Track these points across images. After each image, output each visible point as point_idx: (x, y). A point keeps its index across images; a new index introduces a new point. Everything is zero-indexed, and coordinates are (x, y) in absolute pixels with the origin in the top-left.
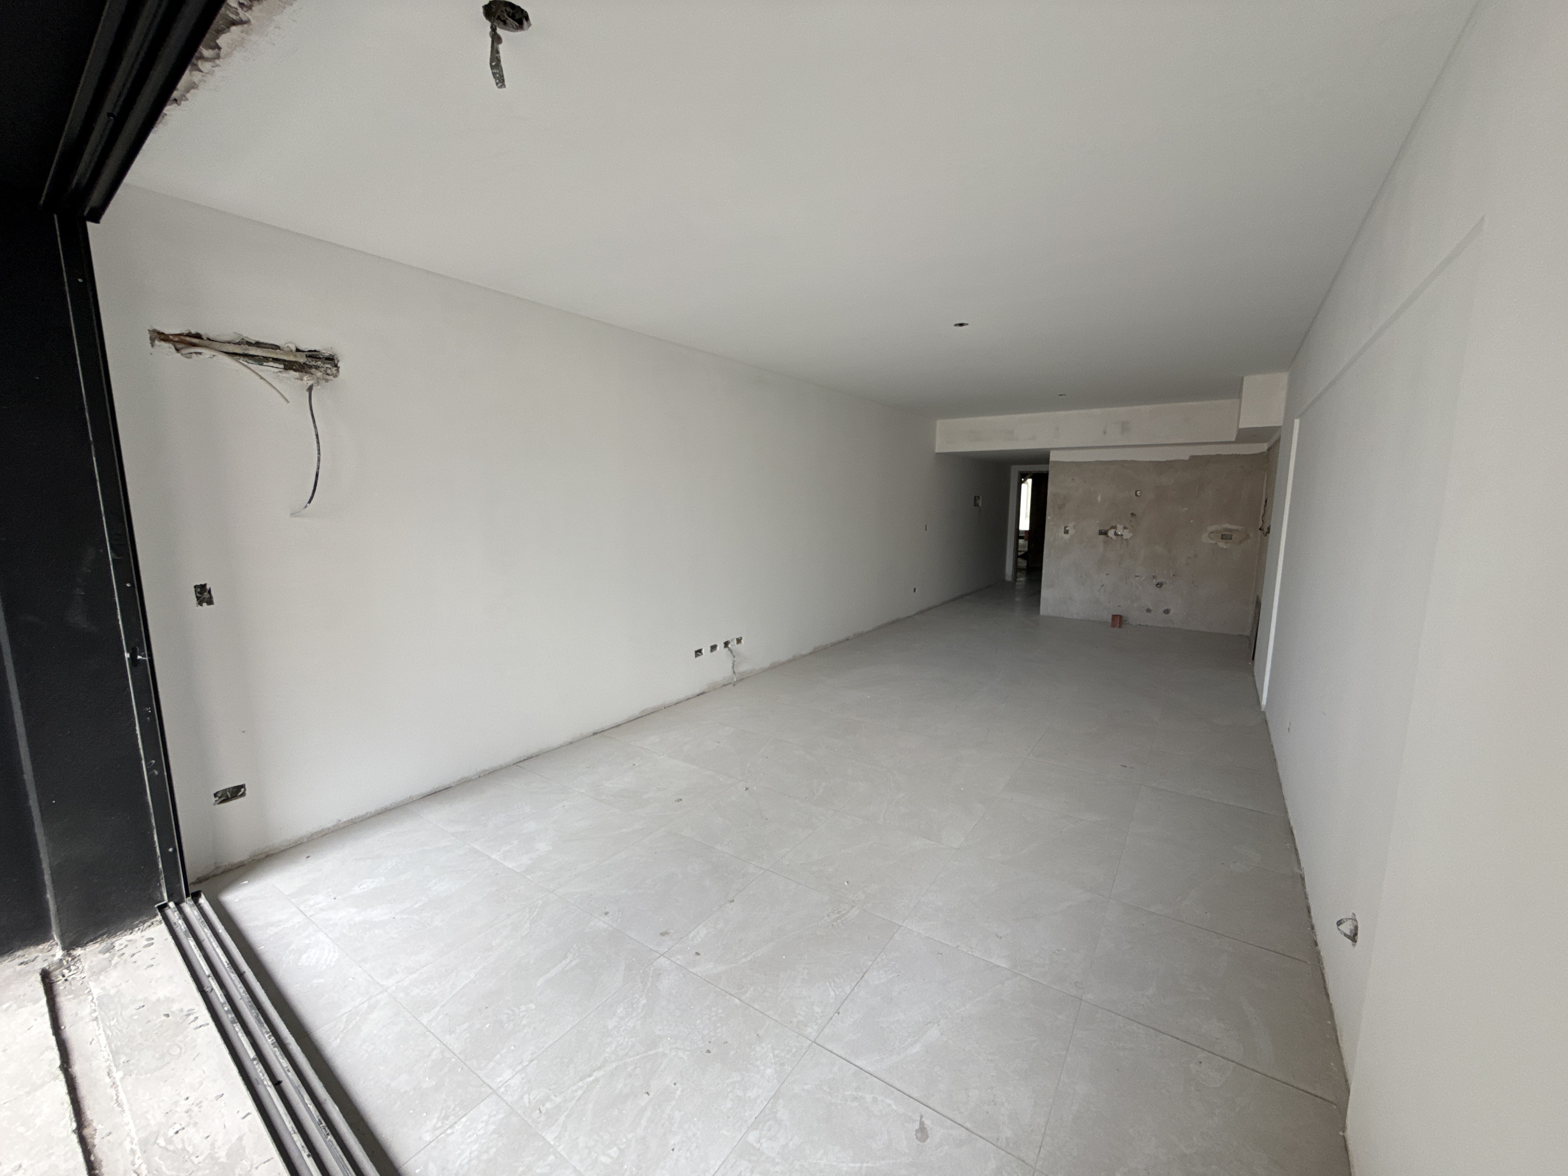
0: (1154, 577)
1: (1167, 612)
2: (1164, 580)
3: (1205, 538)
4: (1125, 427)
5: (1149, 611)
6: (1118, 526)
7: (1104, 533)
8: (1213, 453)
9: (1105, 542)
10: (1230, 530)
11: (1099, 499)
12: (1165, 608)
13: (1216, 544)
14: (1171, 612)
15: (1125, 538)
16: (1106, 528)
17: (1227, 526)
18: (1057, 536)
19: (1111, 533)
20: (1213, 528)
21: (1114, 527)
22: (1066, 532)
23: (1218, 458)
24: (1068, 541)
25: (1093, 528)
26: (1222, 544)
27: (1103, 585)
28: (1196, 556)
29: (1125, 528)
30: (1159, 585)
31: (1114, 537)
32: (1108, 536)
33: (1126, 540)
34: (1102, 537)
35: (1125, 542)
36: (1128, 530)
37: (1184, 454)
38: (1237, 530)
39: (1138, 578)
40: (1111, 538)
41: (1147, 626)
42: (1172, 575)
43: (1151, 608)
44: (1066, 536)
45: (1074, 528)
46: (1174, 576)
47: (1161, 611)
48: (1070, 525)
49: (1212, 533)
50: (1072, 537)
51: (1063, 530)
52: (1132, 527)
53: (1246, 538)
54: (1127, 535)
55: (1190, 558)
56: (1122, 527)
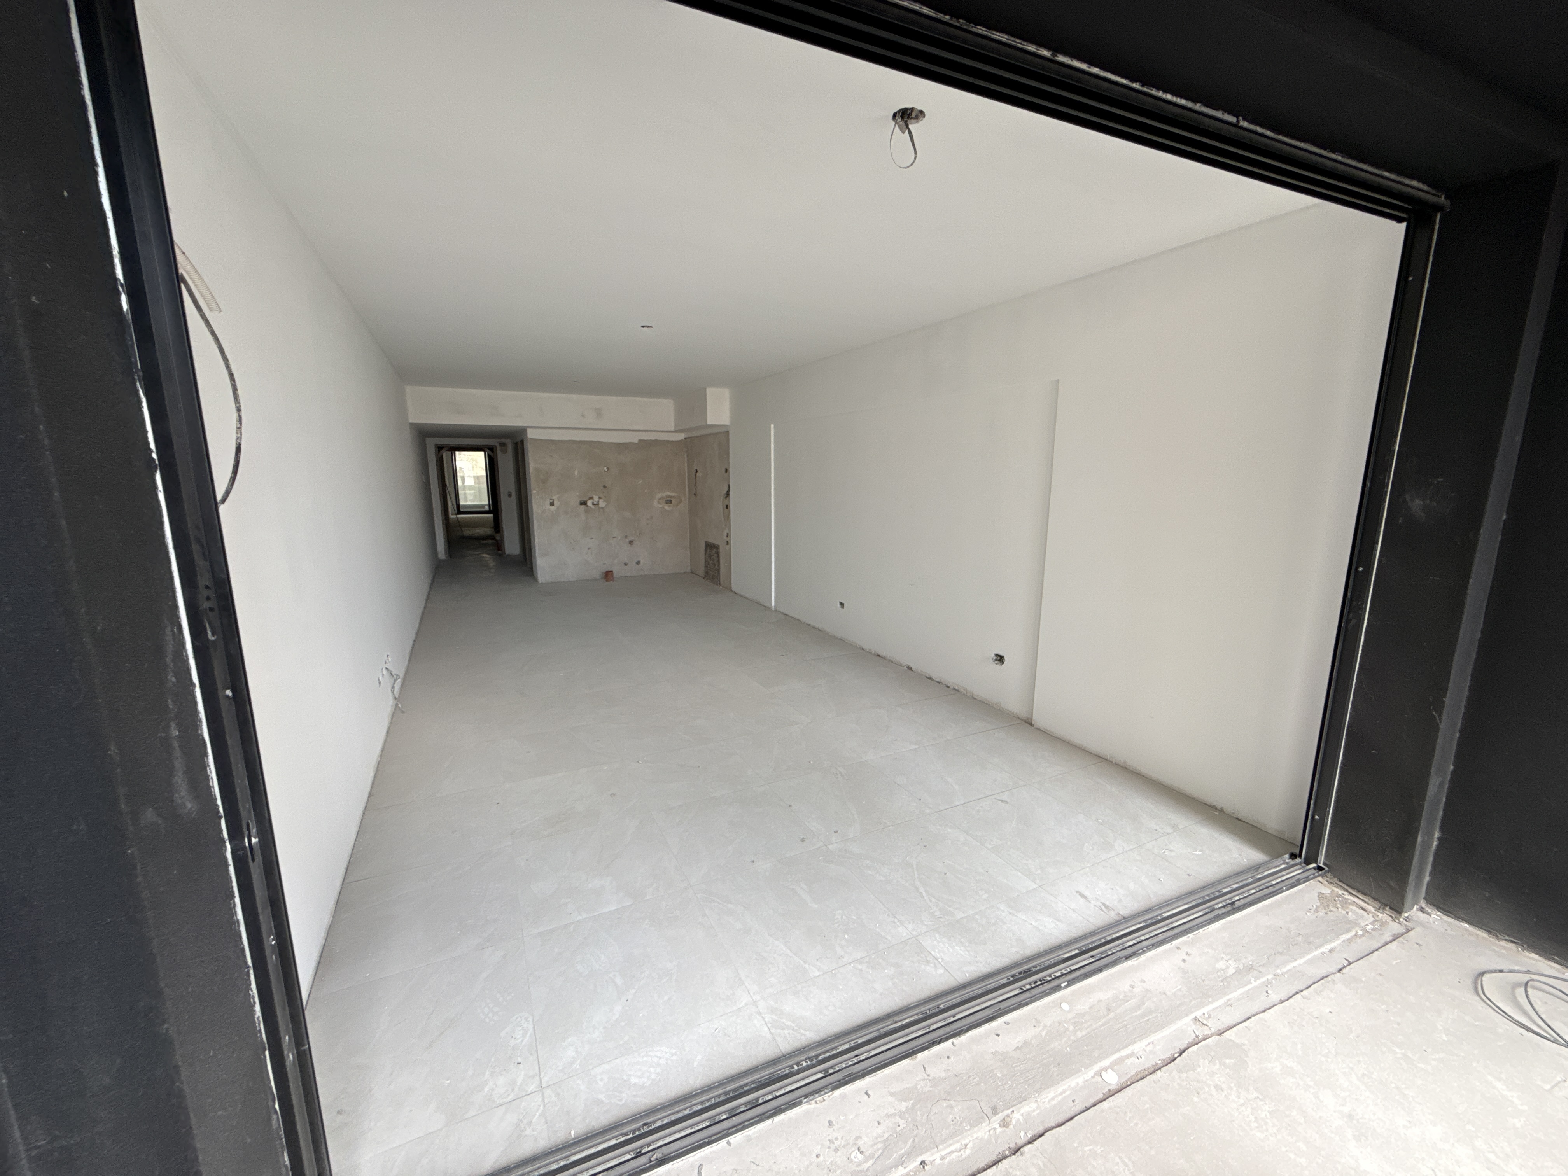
0: (626, 537)
1: (638, 563)
2: (633, 538)
3: (655, 503)
4: (599, 413)
5: (626, 564)
6: (595, 497)
7: (584, 503)
8: (653, 438)
9: (586, 512)
10: (671, 497)
11: (576, 473)
12: (637, 560)
13: (663, 507)
14: (642, 562)
16: (586, 499)
17: (668, 493)
18: (544, 509)
19: (589, 503)
20: (660, 495)
21: (592, 498)
22: (552, 504)
23: (656, 442)
24: (555, 512)
25: (574, 499)
26: (667, 508)
27: (590, 548)
28: (652, 518)
29: (600, 498)
30: (631, 543)
31: (593, 507)
32: (587, 506)
33: (602, 508)
34: (583, 507)
35: (601, 510)
36: (603, 500)
37: (634, 438)
38: (674, 497)
39: (615, 538)
40: (590, 507)
41: (627, 576)
42: (638, 534)
43: (628, 562)
44: (553, 508)
45: (559, 500)
46: (640, 534)
47: (634, 563)
48: (555, 498)
49: (660, 499)
50: (558, 508)
51: (548, 502)
52: (605, 497)
53: (681, 501)
54: (602, 504)
55: (648, 519)
56: (597, 497)
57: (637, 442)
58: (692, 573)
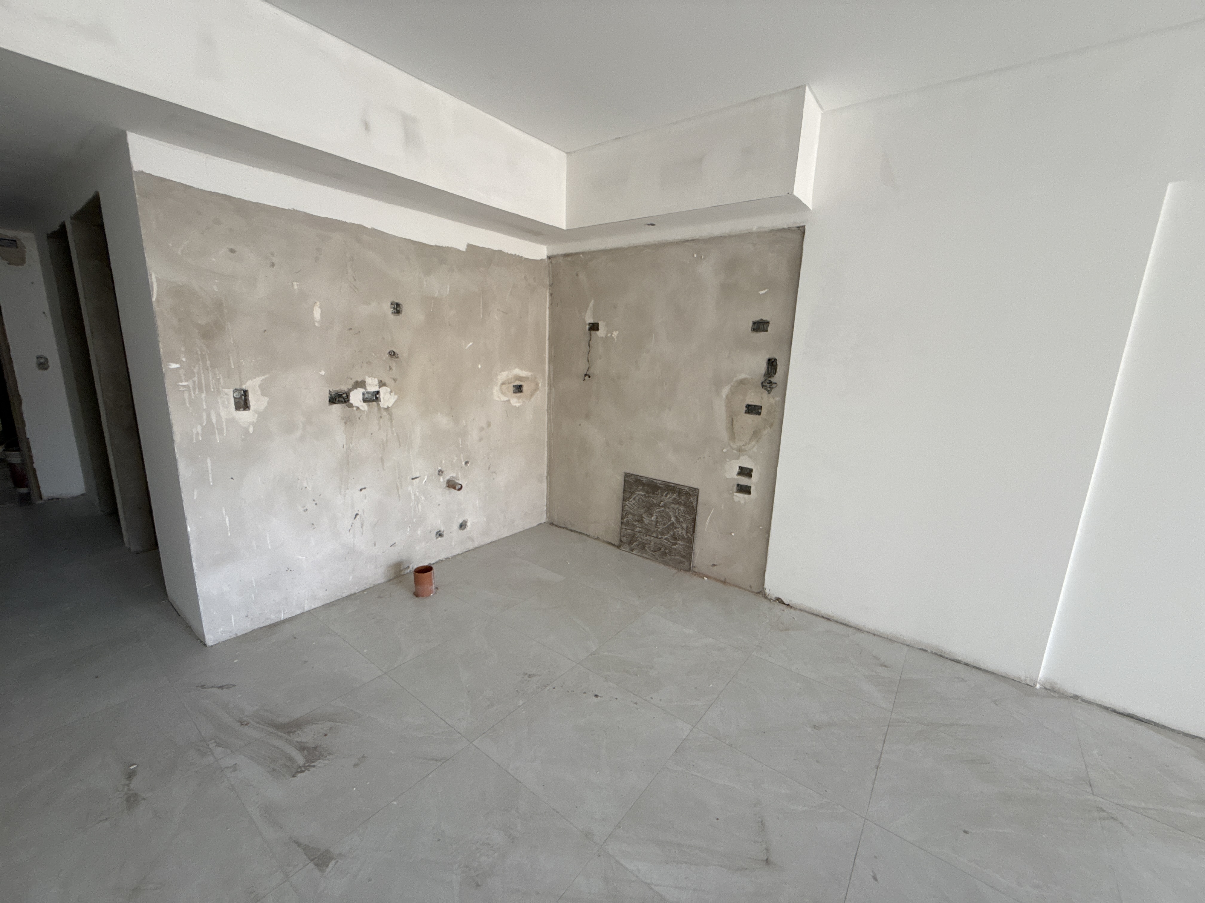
0: (440, 472)
1: (463, 526)
2: (454, 475)
3: (496, 390)
5: (440, 534)
6: (369, 380)
7: (340, 397)
8: (495, 247)
9: (348, 421)
10: (521, 379)
11: (317, 313)
12: (461, 521)
13: (509, 401)
14: (469, 523)
15: (386, 407)
16: (344, 388)
17: (518, 372)
18: (214, 420)
19: (356, 397)
20: (504, 376)
21: (361, 384)
22: (242, 404)
23: (501, 257)
24: (251, 430)
25: (310, 389)
26: (514, 402)
27: (357, 515)
28: (488, 426)
29: (382, 384)
30: (452, 485)
31: (364, 407)
32: (351, 406)
33: (387, 409)
34: (337, 408)
35: (385, 413)
36: (389, 389)
38: (526, 379)
39: (417, 480)
40: (358, 408)
42: (463, 463)
43: (441, 528)
44: (245, 415)
45: (264, 390)
46: (467, 463)
47: (456, 526)
48: (252, 385)
49: (503, 384)
50: (262, 416)
51: (229, 398)
52: (395, 380)
53: (536, 389)
54: (387, 398)
55: (482, 429)
56: (376, 381)
57: (463, 248)
58: (552, 524)
